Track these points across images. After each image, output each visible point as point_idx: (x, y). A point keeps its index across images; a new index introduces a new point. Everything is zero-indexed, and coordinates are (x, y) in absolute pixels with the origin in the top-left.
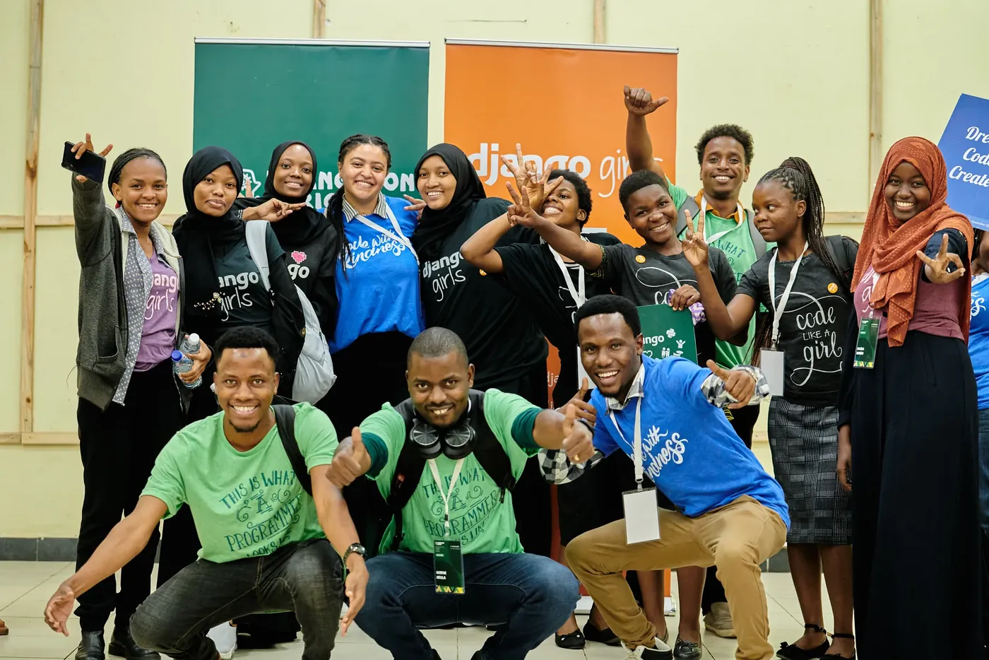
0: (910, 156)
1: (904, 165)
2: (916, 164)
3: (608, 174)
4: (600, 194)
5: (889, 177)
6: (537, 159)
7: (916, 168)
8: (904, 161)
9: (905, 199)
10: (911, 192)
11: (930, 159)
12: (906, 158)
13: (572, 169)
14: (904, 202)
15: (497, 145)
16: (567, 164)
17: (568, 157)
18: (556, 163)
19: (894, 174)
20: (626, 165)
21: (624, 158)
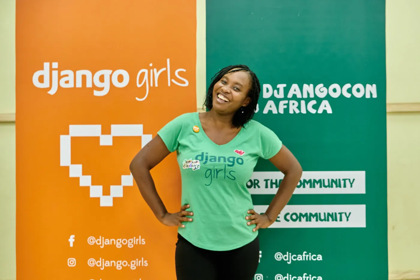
20: (157, 75)
21: (155, 70)
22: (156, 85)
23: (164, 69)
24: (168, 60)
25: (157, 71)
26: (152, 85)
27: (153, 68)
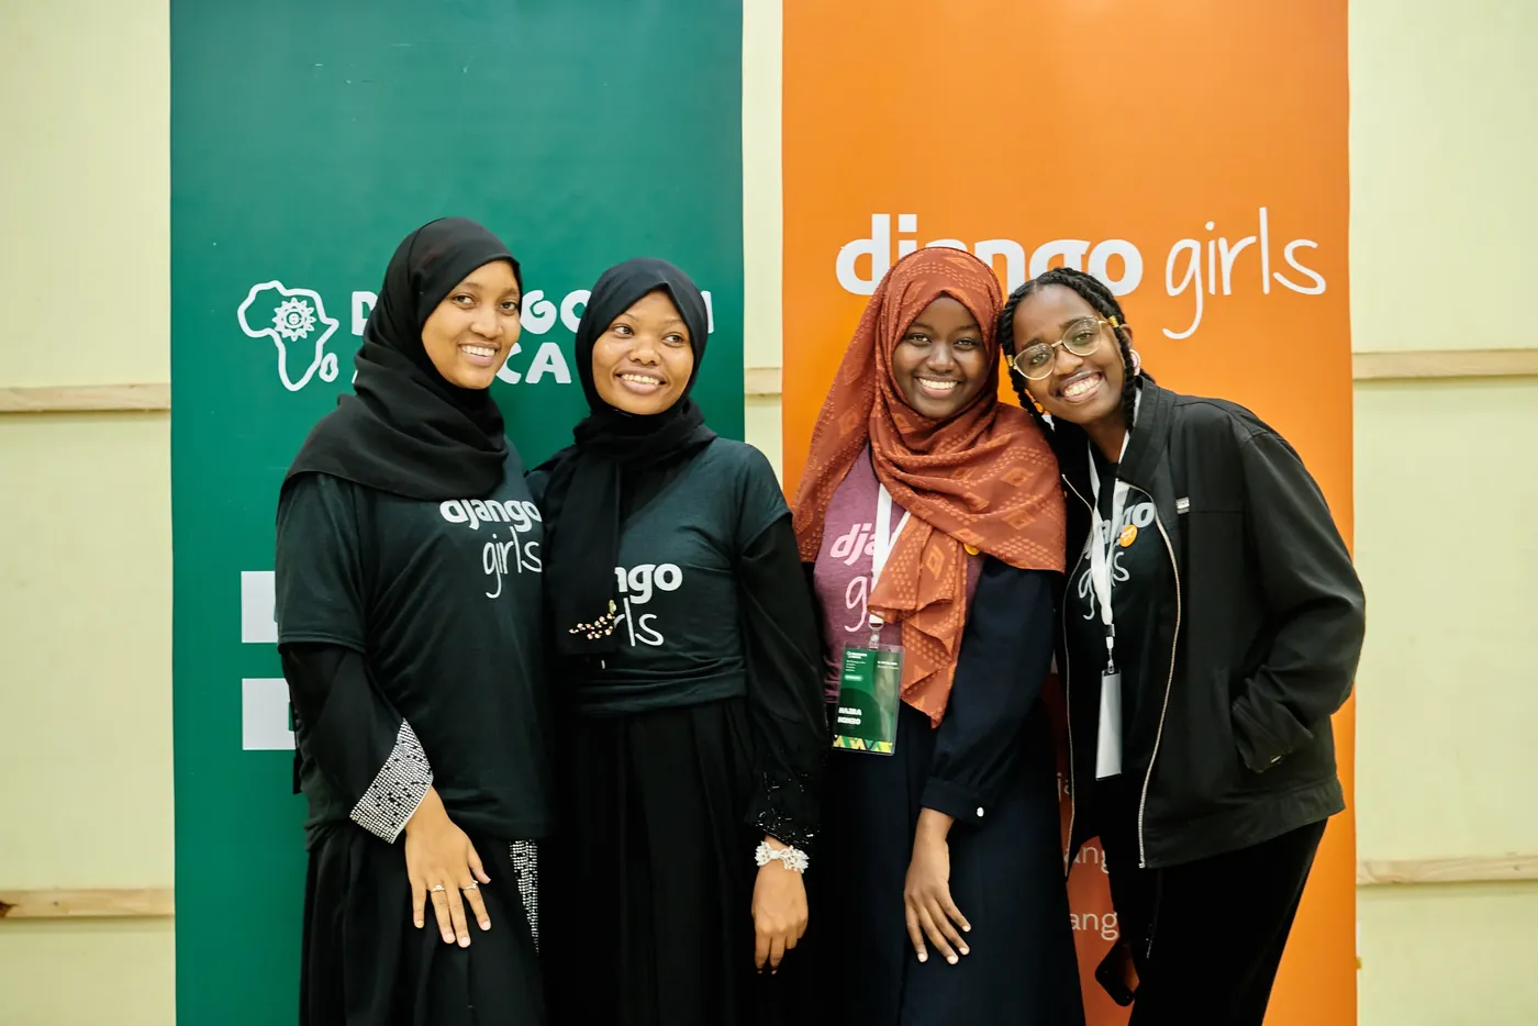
0: (955, 284)
1: (943, 301)
2: (968, 301)
3: (1184, 284)
4: (1168, 333)
5: (908, 327)
6: (1012, 250)
7: (968, 309)
8: (945, 294)
9: (939, 373)
10: (956, 361)
11: (989, 291)
12: (947, 288)
13: (1098, 271)
14: (938, 381)
15: (913, 217)
16: (1085, 258)
17: (1088, 243)
18: (1060, 257)
19: (918, 321)
20: (1228, 260)
21: (1223, 242)
22: (1227, 291)
23: (1251, 240)
24: (1263, 211)
25: (1230, 246)
26: (1212, 290)
27: (1215, 235)
